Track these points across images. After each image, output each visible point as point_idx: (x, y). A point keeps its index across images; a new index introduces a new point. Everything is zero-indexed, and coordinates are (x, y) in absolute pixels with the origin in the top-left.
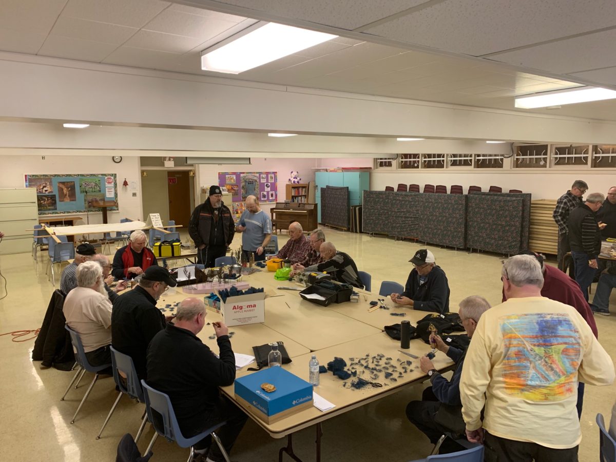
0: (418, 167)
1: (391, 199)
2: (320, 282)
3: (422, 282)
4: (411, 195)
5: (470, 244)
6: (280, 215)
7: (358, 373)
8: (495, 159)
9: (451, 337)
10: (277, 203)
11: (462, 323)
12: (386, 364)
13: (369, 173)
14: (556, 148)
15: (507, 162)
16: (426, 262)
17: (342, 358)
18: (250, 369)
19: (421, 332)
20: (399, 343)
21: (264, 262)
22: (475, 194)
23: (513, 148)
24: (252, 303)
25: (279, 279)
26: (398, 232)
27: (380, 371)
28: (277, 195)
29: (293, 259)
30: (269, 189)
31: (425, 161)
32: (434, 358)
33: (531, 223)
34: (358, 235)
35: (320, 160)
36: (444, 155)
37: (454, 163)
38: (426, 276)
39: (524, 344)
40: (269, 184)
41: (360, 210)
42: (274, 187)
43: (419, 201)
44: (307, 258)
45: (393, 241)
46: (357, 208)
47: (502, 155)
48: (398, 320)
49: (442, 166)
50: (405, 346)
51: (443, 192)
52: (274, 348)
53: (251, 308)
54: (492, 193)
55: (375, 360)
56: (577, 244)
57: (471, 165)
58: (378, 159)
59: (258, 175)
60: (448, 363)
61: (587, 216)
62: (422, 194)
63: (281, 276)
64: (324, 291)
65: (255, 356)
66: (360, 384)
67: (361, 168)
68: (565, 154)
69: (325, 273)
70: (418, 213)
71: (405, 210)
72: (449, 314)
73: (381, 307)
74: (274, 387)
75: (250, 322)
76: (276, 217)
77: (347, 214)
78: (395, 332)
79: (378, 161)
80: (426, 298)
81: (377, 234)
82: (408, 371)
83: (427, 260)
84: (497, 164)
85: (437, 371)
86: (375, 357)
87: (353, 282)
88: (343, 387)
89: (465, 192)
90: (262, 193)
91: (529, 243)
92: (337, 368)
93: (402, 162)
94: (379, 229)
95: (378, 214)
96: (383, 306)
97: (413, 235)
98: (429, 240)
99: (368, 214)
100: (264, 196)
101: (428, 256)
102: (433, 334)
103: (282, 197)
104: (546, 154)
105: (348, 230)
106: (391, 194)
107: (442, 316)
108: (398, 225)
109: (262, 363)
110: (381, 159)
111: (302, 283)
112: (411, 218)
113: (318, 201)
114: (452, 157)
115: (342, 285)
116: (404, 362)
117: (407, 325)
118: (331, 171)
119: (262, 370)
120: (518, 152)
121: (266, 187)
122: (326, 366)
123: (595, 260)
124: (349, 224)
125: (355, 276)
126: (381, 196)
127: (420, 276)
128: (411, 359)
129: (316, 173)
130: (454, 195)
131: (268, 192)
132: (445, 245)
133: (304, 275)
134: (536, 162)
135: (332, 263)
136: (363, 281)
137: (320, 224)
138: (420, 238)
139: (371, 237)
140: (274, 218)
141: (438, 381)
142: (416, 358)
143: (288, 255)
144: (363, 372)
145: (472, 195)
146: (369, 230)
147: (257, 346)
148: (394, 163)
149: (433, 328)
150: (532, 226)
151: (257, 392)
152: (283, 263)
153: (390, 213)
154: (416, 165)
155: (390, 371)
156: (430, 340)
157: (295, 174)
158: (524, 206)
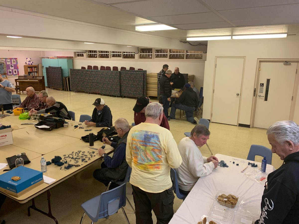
0: (97, 57)
1: (84, 73)
2: (46, 119)
3: (99, 114)
4: (94, 71)
5: (122, 94)
6: (21, 83)
7: (68, 162)
8: (131, 55)
9: (112, 137)
10: (19, 76)
11: (116, 131)
12: (82, 155)
13: (72, 60)
14: (156, 50)
15: (137, 56)
16: (100, 104)
17: (59, 156)
18: (4, 171)
19: (99, 137)
20: (88, 144)
21: (12, 110)
22: (123, 71)
23: (139, 49)
24: (4, 134)
25: (22, 119)
26: (89, 90)
27: (79, 159)
28: (18, 71)
29: (30, 107)
30: (13, 68)
31: (100, 54)
32: (105, 148)
33: (147, 84)
34: (69, 92)
35: (43, 52)
36: (109, 51)
37: (114, 56)
38: (101, 111)
39: (137, 144)
40: (13, 65)
41: (69, 79)
42: (16, 67)
43: (98, 74)
44: (39, 106)
45: (87, 94)
46: (67, 78)
47: (134, 53)
48: (88, 133)
49: (108, 57)
50: (92, 144)
51: (109, 70)
52: (19, 157)
53: (3, 137)
54: (131, 70)
55: (77, 154)
56: (163, 92)
57: (121, 57)
58: (77, 52)
59: (4, 60)
60: (111, 149)
61: (166, 80)
62: (99, 71)
63: (23, 117)
64: (48, 123)
65: (8, 163)
66: (70, 167)
67: (67, 57)
68: (159, 53)
69: (49, 113)
70: (98, 80)
71: (92, 79)
72: (112, 127)
73: (80, 128)
74: (19, 178)
75: (3, 145)
76: (19, 84)
77: (61, 81)
78: (87, 139)
79: (76, 53)
80: (102, 121)
81: (78, 91)
82: (93, 156)
83: (101, 103)
84: (132, 57)
85: (106, 154)
86: (76, 153)
87: (66, 117)
88: (60, 170)
89: (119, 70)
90: (8, 70)
91: (146, 92)
92: (57, 161)
93: (89, 54)
94: (80, 89)
95: (79, 81)
96: (81, 127)
97: (97, 91)
98: (104, 93)
99: (73, 81)
100: (10, 72)
101: (101, 101)
102: (104, 137)
103: (22, 73)
104: (152, 52)
105: (63, 90)
106: (84, 71)
107: (109, 128)
108: (89, 86)
109: (12, 166)
110: (78, 52)
111: (36, 120)
112: (95, 82)
113: (45, 75)
114: (112, 53)
115: (59, 119)
116: (91, 152)
117: (92, 135)
118: (51, 58)
119: (12, 169)
120: (141, 52)
121: (11, 67)
122: (51, 161)
123: (169, 98)
124: (63, 87)
125: (66, 114)
126: (79, 72)
127: (98, 111)
128: (94, 151)
129: (42, 59)
130: (114, 71)
131: (12, 70)
132: (111, 95)
133: (37, 116)
134: (148, 56)
135: (54, 108)
136: (71, 116)
137: (47, 87)
138: (100, 92)
139: (75, 93)
140: (18, 84)
141: (107, 158)
142: (97, 149)
143: (27, 106)
144: (71, 161)
145: (122, 71)
146: (74, 89)
147: (9, 157)
148: (85, 54)
149: (104, 135)
150: (147, 85)
151: (9, 182)
152: (23, 110)
153: (84, 80)
154: (96, 56)
155: (84, 158)
156: (103, 140)
157: (29, 59)
158: (144, 76)
